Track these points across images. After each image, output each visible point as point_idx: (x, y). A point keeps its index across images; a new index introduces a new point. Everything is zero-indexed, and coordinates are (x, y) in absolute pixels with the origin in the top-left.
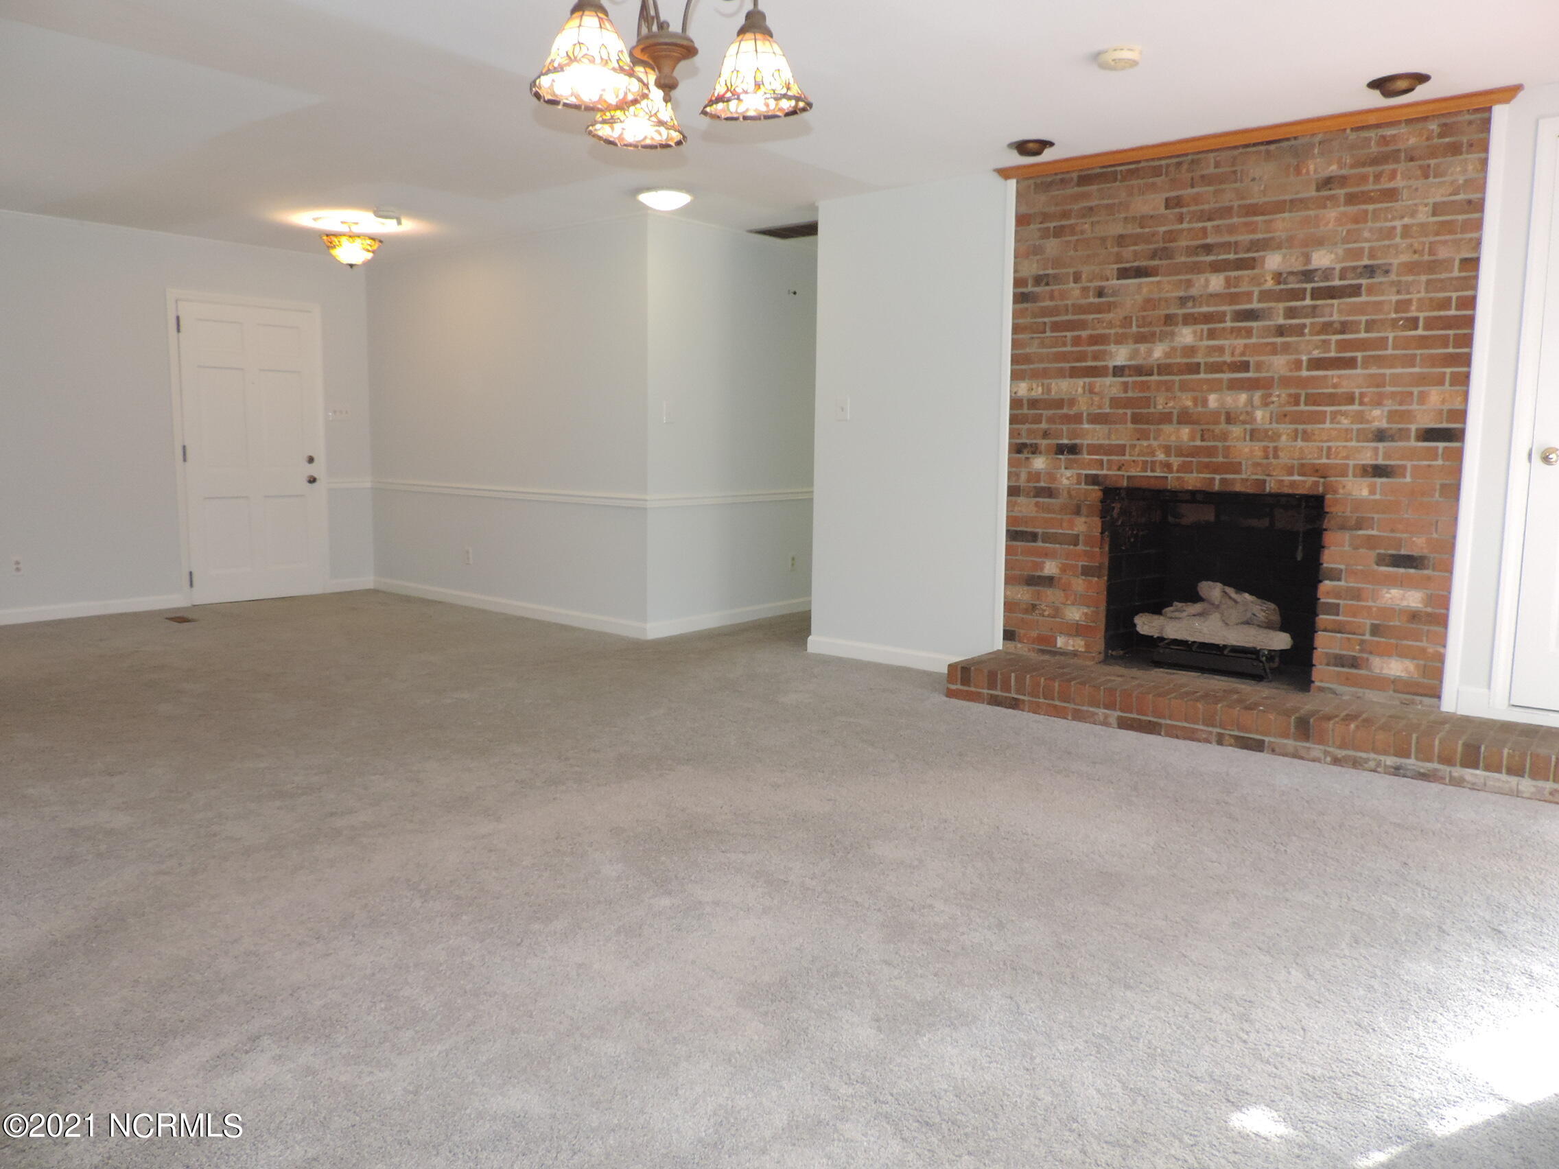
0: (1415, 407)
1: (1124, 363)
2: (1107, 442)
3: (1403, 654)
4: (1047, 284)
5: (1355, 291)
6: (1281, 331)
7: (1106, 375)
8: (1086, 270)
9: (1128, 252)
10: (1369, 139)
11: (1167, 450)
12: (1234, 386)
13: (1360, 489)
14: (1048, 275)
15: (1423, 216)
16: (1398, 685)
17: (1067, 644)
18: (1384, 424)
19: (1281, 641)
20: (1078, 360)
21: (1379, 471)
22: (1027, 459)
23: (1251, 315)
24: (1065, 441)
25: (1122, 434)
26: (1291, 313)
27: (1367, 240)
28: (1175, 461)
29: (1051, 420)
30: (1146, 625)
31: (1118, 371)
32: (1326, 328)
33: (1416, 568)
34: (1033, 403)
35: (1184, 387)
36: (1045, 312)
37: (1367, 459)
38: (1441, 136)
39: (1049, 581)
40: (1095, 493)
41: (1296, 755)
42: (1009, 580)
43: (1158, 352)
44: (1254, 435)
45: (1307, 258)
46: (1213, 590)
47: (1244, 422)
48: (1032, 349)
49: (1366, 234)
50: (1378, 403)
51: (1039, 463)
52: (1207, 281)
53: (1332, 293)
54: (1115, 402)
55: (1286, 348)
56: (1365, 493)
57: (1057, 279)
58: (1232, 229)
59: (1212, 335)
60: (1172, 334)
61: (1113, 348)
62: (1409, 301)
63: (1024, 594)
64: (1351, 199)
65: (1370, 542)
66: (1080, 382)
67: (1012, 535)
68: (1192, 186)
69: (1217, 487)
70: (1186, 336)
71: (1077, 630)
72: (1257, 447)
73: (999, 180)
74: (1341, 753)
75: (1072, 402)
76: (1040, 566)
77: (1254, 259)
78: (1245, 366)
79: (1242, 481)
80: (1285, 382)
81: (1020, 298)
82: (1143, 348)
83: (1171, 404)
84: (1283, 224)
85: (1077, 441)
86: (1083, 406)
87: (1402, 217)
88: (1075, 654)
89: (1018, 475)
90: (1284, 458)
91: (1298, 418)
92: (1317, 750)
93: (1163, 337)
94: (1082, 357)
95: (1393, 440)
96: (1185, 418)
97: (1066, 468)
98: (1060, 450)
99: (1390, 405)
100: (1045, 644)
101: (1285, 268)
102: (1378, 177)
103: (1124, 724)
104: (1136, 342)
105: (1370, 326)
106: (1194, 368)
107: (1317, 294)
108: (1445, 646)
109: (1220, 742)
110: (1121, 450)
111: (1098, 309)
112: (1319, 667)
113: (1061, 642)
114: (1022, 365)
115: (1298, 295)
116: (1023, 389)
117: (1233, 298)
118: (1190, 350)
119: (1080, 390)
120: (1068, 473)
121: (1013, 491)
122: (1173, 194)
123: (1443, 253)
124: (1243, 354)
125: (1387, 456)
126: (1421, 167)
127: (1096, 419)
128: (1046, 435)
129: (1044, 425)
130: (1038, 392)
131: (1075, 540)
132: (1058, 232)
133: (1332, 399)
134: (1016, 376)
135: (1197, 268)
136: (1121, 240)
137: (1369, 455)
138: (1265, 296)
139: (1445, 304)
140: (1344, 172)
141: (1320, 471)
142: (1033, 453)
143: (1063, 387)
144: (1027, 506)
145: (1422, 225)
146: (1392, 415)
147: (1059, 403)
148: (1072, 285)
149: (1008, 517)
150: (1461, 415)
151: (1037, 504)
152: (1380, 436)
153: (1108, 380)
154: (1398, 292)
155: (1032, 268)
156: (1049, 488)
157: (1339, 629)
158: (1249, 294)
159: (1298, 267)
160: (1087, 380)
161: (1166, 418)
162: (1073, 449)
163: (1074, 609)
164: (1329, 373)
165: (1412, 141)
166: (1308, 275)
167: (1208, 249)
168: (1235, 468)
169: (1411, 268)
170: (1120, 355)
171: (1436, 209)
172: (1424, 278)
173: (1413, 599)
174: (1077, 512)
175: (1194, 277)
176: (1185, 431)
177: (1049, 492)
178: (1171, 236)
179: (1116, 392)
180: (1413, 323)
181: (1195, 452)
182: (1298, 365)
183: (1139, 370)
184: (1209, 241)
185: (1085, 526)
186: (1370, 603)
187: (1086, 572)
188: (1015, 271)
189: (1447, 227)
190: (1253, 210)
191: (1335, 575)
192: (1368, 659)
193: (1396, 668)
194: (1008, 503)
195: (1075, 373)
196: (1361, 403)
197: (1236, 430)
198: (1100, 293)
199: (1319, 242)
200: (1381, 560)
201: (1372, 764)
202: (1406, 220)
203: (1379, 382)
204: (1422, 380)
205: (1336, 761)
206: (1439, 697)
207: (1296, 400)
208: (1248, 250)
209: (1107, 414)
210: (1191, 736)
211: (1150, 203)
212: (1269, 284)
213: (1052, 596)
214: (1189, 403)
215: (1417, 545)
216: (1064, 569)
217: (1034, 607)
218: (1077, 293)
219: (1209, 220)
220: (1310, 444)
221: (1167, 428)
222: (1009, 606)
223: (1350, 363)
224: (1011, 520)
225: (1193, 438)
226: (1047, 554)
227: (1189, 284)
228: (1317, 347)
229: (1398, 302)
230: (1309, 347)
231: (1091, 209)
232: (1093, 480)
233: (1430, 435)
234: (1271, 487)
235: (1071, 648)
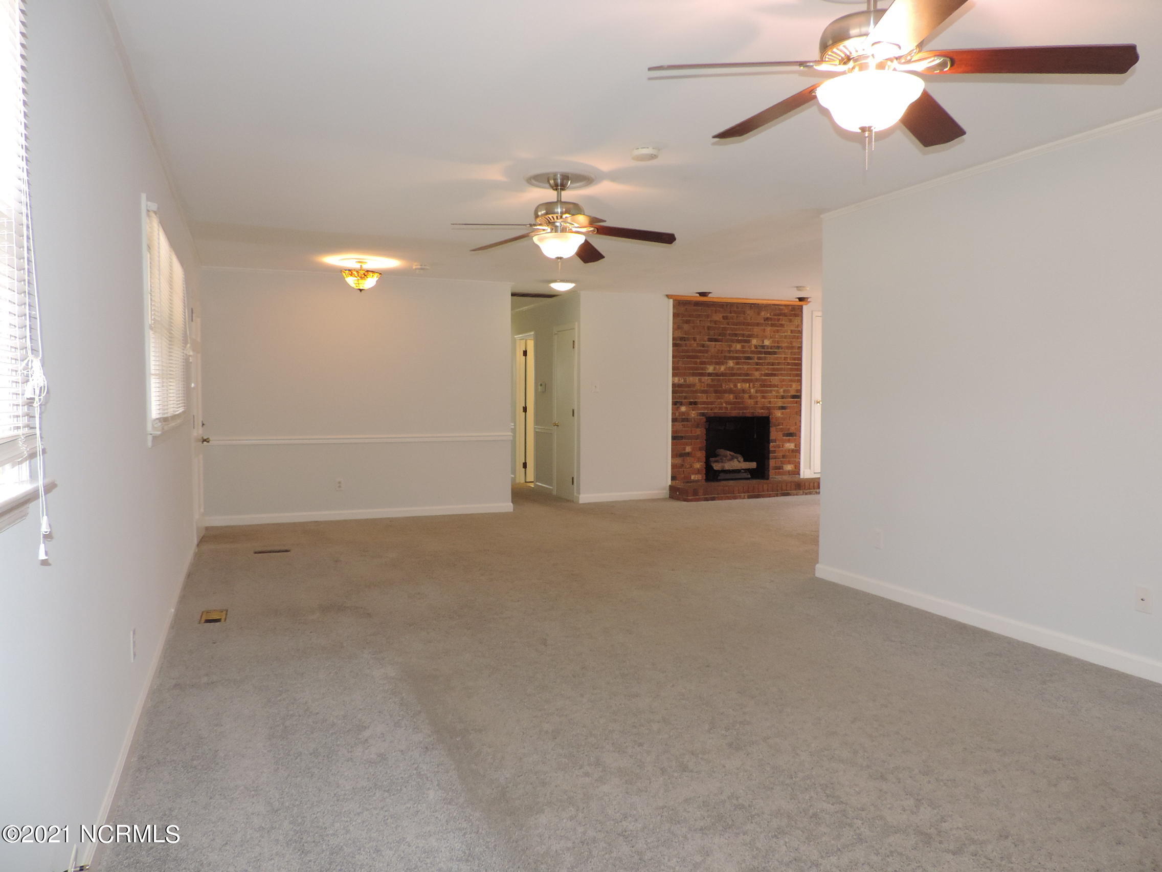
0: (789, 389)
1: (711, 372)
2: (706, 400)
3: (789, 463)
4: (685, 341)
5: (775, 353)
6: (757, 364)
7: (705, 376)
8: (698, 337)
9: (712, 332)
10: (776, 308)
11: (727, 403)
12: (744, 381)
13: (778, 414)
14: (685, 337)
15: (789, 333)
16: (789, 473)
17: (695, 477)
18: (782, 394)
19: (753, 465)
20: (696, 370)
21: (783, 408)
22: (679, 407)
23: (749, 358)
24: (692, 400)
25: (712, 397)
26: (759, 358)
27: (777, 338)
28: (729, 406)
29: (687, 392)
30: (717, 467)
31: (710, 375)
32: (768, 364)
33: (792, 436)
34: (680, 386)
35: (730, 381)
36: (683, 351)
37: (780, 404)
38: (792, 311)
39: (688, 454)
40: (704, 419)
41: (797, 495)
42: (672, 457)
43: (723, 368)
44: (750, 397)
45: (763, 342)
46: (722, 452)
47: (748, 393)
48: (680, 365)
49: (777, 336)
50: (782, 388)
51: (683, 409)
52: (736, 346)
53: (769, 353)
54: (709, 385)
55: (757, 370)
56: (780, 415)
57: (688, 339)
58: (743, 330)
59: (737, 364)
60: (727, 363)
61: (708, 366)
62: (787, 357)
63: (679, 461)
64: (772, 325)
65: (781, 430)
66: (697, 378)
67: (674, 438)
68: (731, 313)
69: (741, 415)
70: (731, 363)
71: (698, 472)
72: (752, 400)
73: (666, 299)
74: (807, 491)
75: (694, 385)
76: (684, 449)
77: (749, 340)
78: (747, 375)
79: (748, 413)
80: (757, 380)
81: (674, 345)
82: (717, 367)
83: (727, 386)
84: (756, 330)
85: (696, 400)
86: (698, 387)
87: (784, 333)
88: (697, 481)
89: (675, 414)
90: (759, 405)
91: (762, 392)
92: (801, 492)
93: (722, 364)
94: (697, 369)
95: (786, 398)
96: (730, 391)
97: (693, 410)
98: (691, 403)
99: (785, 388)
100: (688, 480)
101: (757, 344)
102: (779, 320)
103: (750, 497)
104: (716, 364)
105: (779, 364)
106: (733, 375)
107: (766, 353)
108: (800, 459)
109: (777, 496)
110: (712, 403)
111: (700, 351)
112: (770, 471)
113: (693, 477)
114: (676, 371)
115: (760, 353)
116: (676, 379)
117: (744, 352)
118: (732, 368)
119: (697, 381)
120: (694, 412)
121: (674, 420)
122: (725, 315)
123: (794, 344)
124: (747, 371)
125: (784, 403)
126: (788, 319)
127: (703, 392)
128: (685, 398)
129: (684, 394)
130: (682, 381)
131: (697, 438)
132: (687, 322)
133: (770, 386)
134: (674, 375)
135: (732, 341)
136: (709, 328)
137: (780, 403)
138: (752, 352)
139: (794, 359)
140: (770, 317)
141: (769, 409)
142: (681, 405)
143: (691, 380)
144: (679, 425)
145: (789, 336)
146: (784, 391)
147: (689, 386)
148: (693, 342)
149: (672, 431)
150: (800, 391)
151: (682, 425)
152: (783, 397)
153: (706, 378)
154: (785, 355)
155: (679, 334)
156: (687, 419)
157: (775, 458)
158: (748, 351)
159: (761, 344)
160: (699, 377)
161: (725, 392)
162: (695, 403)
163: (697, 464)
164: (769, 378)
165: (786, 311)
166: (763, 347)
167: (736, 335)
168: (746, 408)
169: (788, 348)
170: (710, 369)
171: (792, 331)
172: (790, 351)
173: (791, 446)
174: (697, 426)
175: (732, 344)
176: (731, 396)
177: (687, 420)
178: (724, 329)
179: (709, 382)
180: (788, 364)
181: (734, 403)
182: (761, 375)
183: (717, 375)
184: (736, 332)
185: (700, 432)
186: (782, 449)
187: (700, 449)
188: (673, 334)
189: (794, 337)
190: (748, 324)
191: (775, 441)
192: (782, 466)
193: (789, 467)
194: (672, 425)
195: (694, 375)
196: (778, 387)
197: (746, 396)
198: (703, 346)
199: (766, 337)
200: (785, 435)
201: (814, 493)
202: (786, 334)
203: (783, 380)
204: (791, 381)
205: (806, 494)
206: (799, 475)
207: (762, 386)
208: (747, 337)
209: (707, 390)
210: (770, 496)
211: (718, 317)
212: (753, 349)
213: (689, 459)
214: (732, 386)
215: (792, 429)
216: (693, 449)
217: (683, 465)
218: (695, 345)
219: (736, 325)
220: (766, 400)
221: (726, 395)
222: (674, 466)
223: (775, 375)
224: (673, 432)
225: (733, 399)
226: (687, 444)
227: (730, 346)
228: (767, 370)
229: (785, 357)
230: (765, 369)
231: (699, 315)
232: (703, 414)
233: (794, 397)
234: (756, 414)
235: (696, 479)
